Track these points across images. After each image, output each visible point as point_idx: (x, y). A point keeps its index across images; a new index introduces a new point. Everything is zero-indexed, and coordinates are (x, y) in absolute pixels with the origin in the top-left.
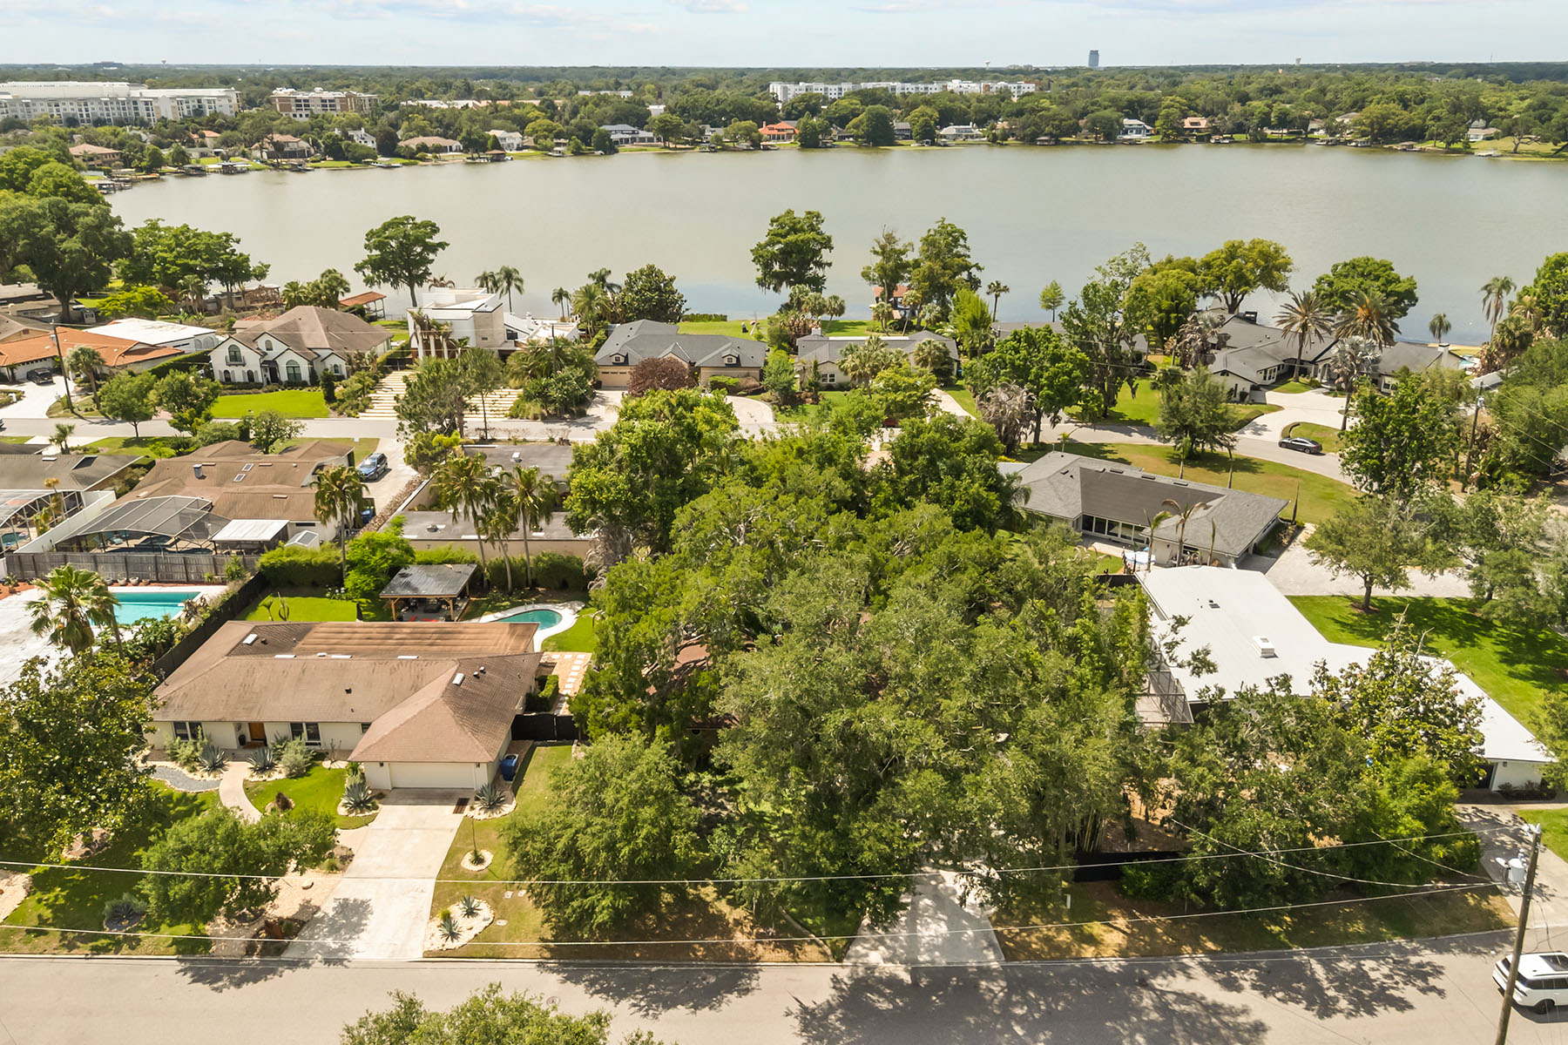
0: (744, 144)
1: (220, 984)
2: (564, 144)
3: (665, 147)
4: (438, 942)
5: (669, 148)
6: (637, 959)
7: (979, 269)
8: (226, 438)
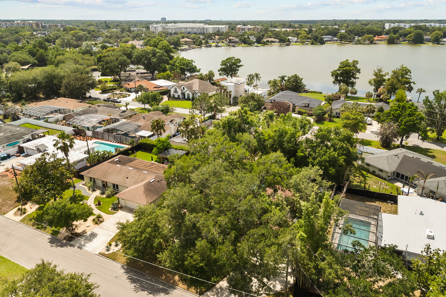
0: (367, 42)
1: (53, 245)
2: (309, 41)
3: (341, 43)
4: (104, 251)
5: (342, 43)
6: (146, 273)
7: (414, 83)
8: (157, 110)
